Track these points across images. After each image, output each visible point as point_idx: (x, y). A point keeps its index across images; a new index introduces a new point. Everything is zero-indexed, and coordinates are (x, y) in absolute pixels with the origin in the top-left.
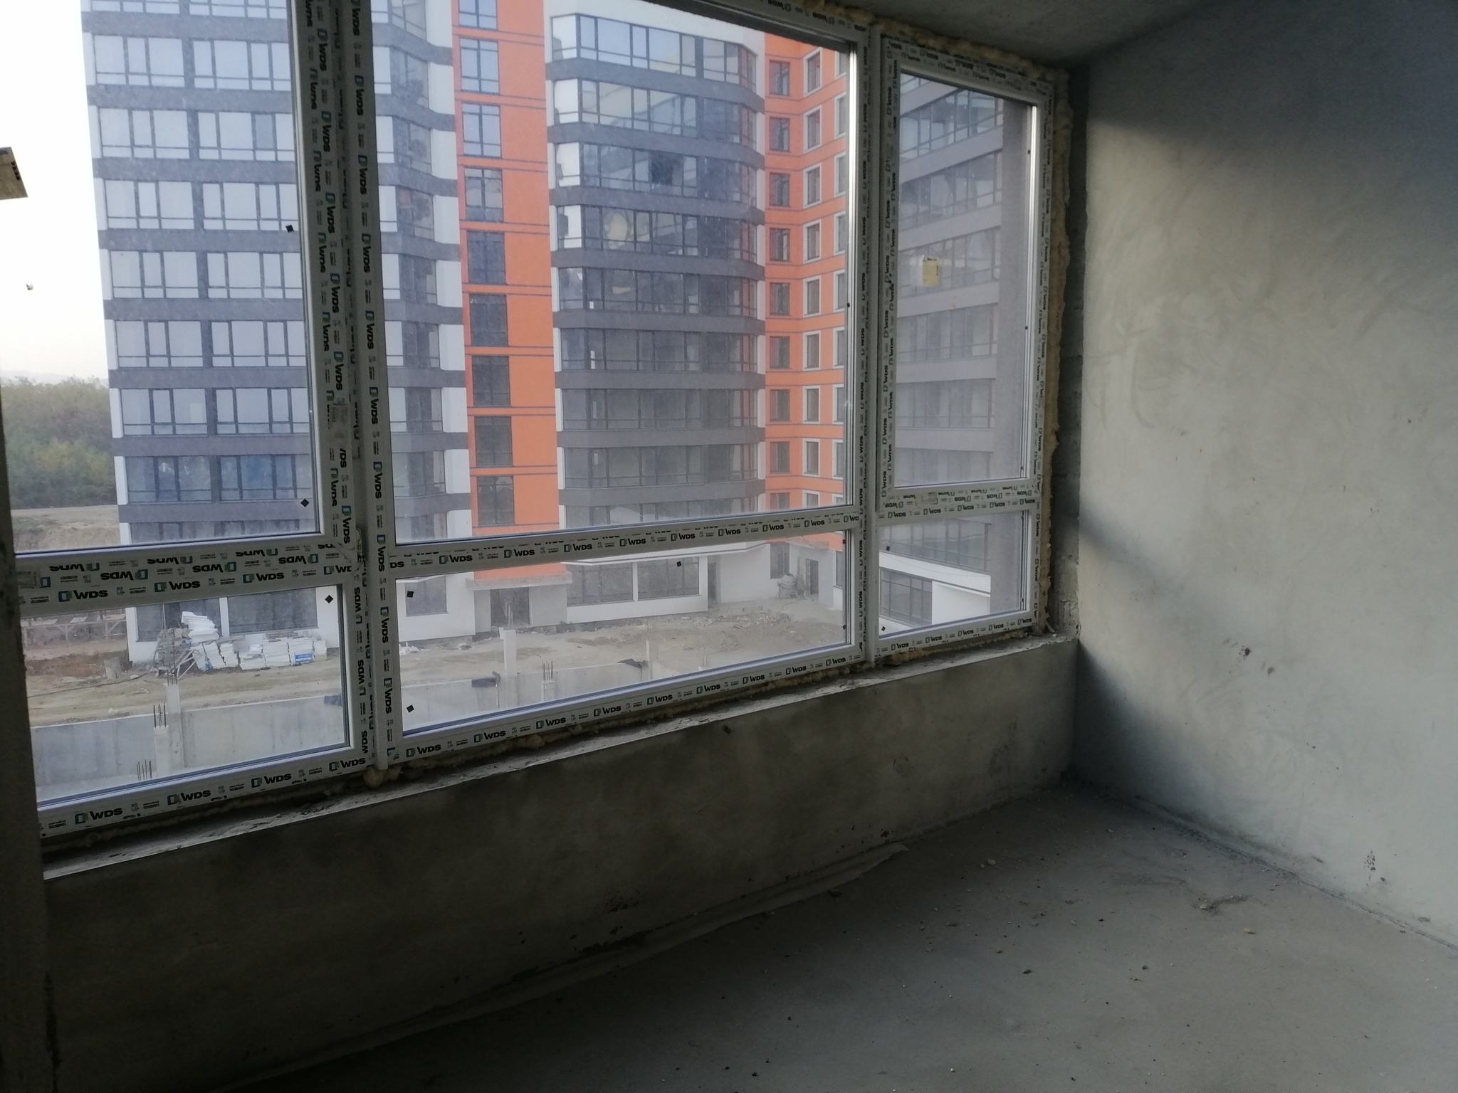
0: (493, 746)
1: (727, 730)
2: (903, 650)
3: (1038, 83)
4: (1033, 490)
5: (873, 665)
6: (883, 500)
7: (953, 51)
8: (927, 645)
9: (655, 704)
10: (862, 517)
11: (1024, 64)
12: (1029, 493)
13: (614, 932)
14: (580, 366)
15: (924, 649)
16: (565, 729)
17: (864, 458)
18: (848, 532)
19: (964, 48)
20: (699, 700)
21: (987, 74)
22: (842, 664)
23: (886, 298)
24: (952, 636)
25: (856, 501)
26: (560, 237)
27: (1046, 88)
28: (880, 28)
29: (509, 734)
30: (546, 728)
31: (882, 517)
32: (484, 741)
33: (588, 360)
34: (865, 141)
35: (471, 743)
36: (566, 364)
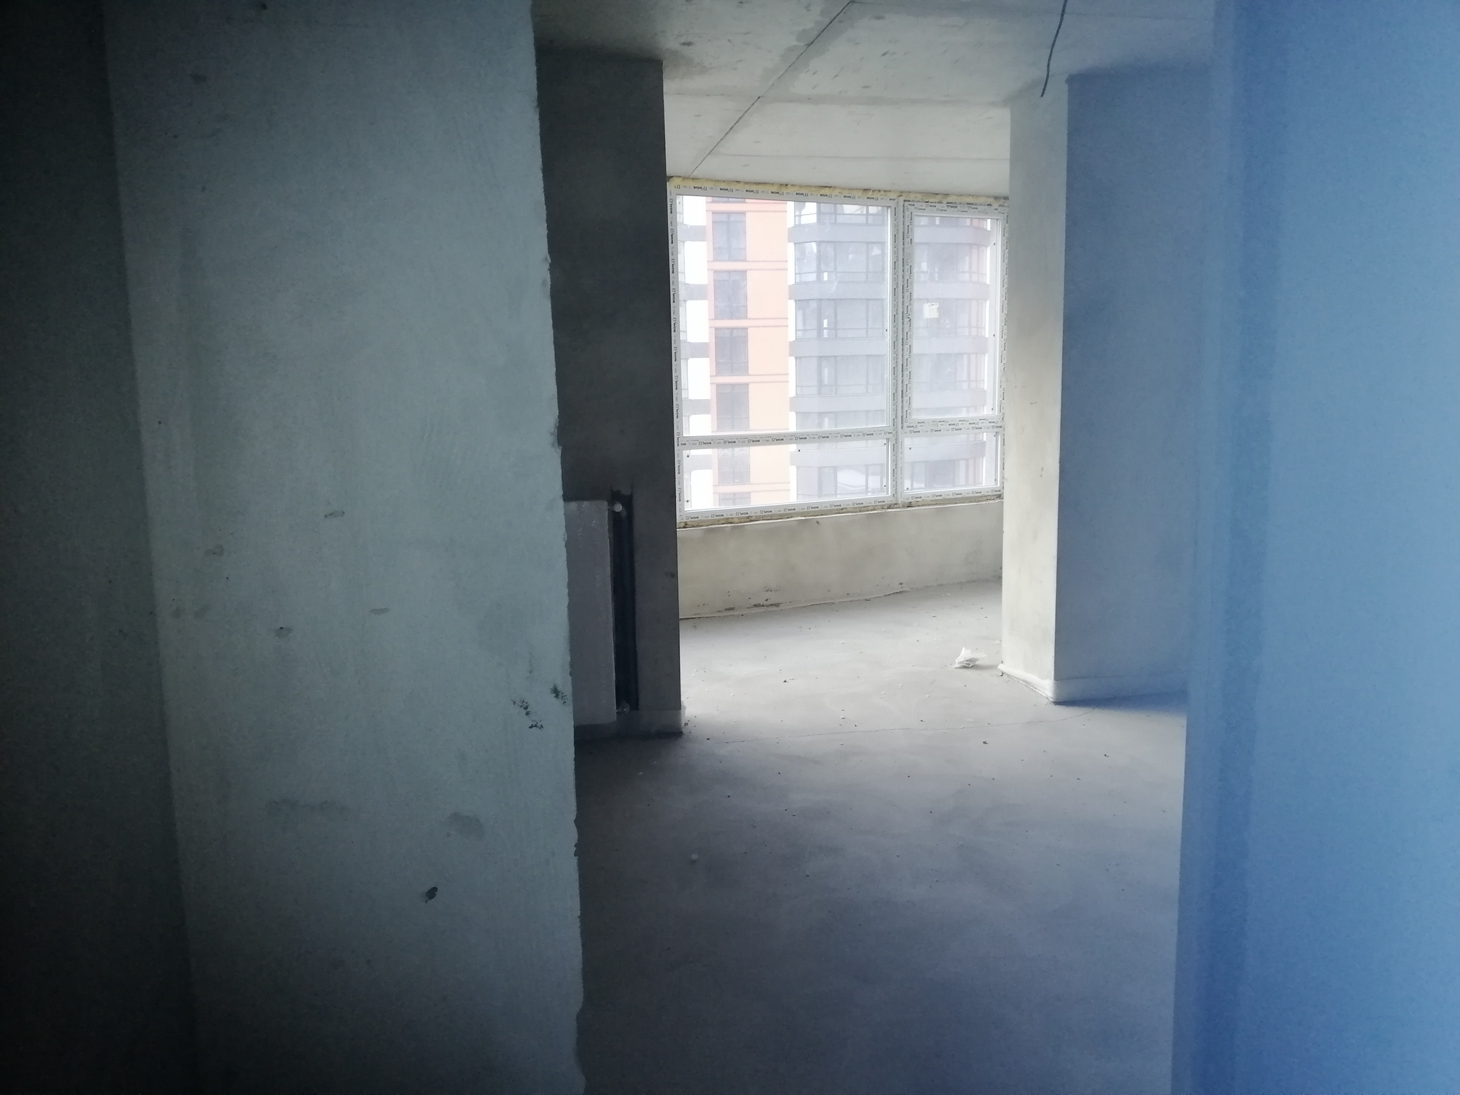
0: (719, 521)
1: (818, 522)
2: (918, 500)
3: (999, 208)
4: (999, 421)
5: (901, 505)
6: (905, 425)
7: (945, 201)
8: (933, 499)
9: (787, 512)
10: (894, 432)
11: (990, 201)
12: (997, 423)
13: (767, 600)
14: (814, 334)
15: (931, 500)
16: (748, 518)
17: (895, 404)
18: (888, 440)
19: (950, 199)
20: (808, 512)
21: (966, 209)
22: (883, 503)
23: (906, 326)
24: (949, 495)
25: (891, 424)
26: (797, 213)
27: (1004, 210)
28: (902, 199)
29: (725, 516)
30: (740, 516)
31: (906, 433)
32: (715, 518)
33: (820, 328)
34: (895, 252)
35: (710, 518)
36: (800, 333)
